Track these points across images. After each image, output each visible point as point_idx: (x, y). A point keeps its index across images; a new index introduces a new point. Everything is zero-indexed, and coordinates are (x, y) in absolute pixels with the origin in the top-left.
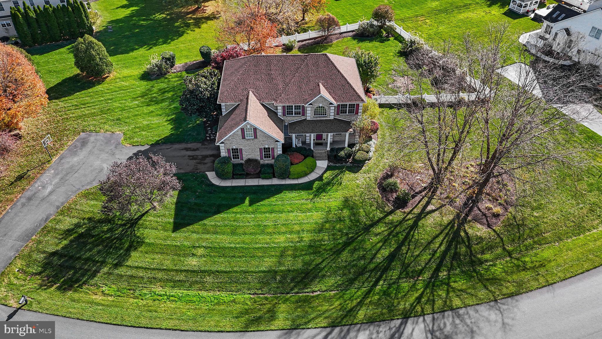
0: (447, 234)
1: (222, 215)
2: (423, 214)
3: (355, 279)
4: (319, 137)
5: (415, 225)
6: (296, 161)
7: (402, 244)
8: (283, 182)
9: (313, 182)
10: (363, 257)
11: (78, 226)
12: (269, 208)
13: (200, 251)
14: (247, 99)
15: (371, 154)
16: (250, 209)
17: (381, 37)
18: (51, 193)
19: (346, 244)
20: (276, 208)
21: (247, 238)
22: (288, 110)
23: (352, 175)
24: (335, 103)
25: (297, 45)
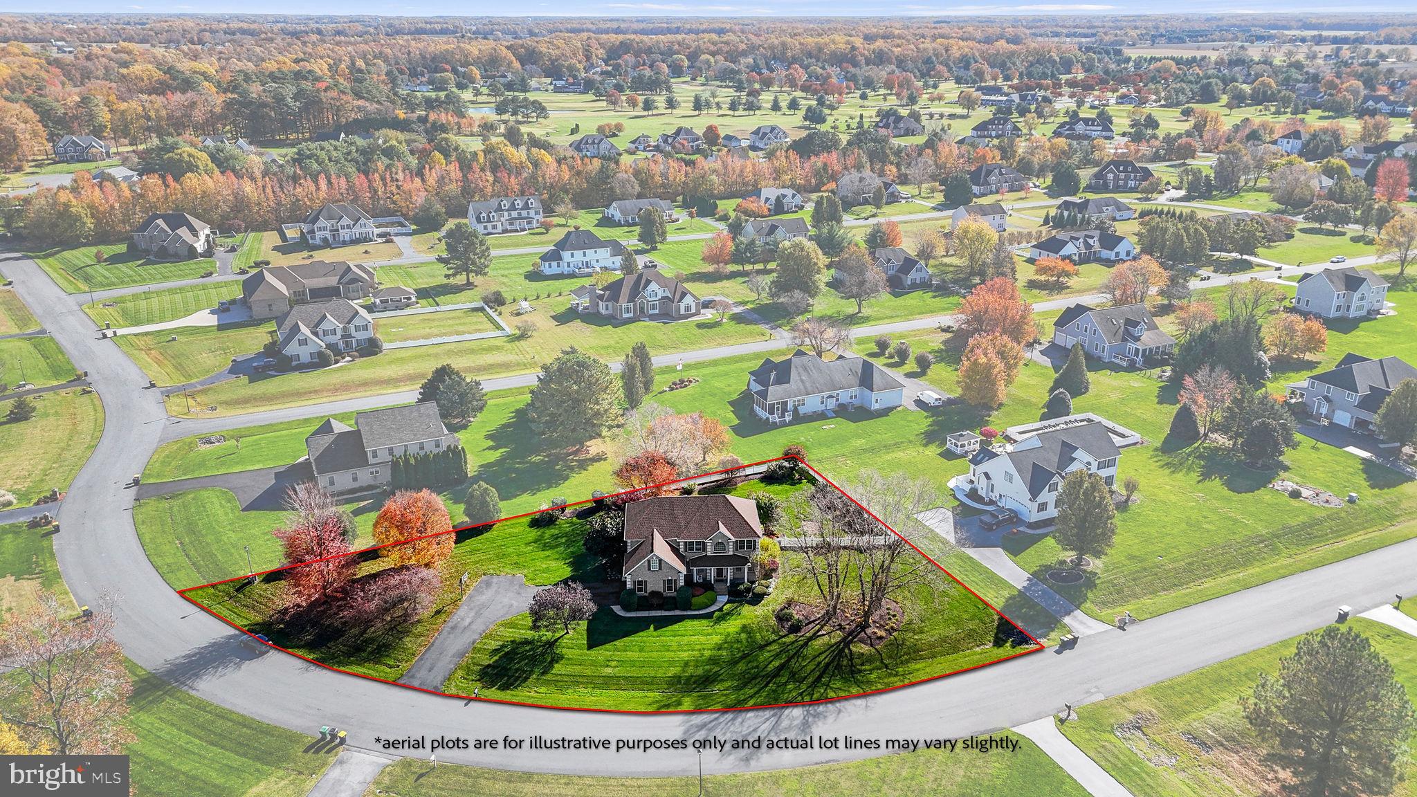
0: (833, 651)
1: (630, 638)
2: (815, 636)
3: (750, 682)
4: (720, 573)
5: (806, 644)
6: (697, 593)
7: (792, 657)
8: (685, 613)
9: (714, 612)
10: (757, 667)
11: (503, 646)
12: (672, 633)
13: (613, 664)
14: (652, 535)
15: (770, 590)
16: (655, 633)
17: (793, 479)
18: (470, 624)
19: (742, 658)
20: (680, 633)
21: (654, 654)
22: (689, 546)
23: (751, 607)
24: (734, 539)
25: (697, 488)
